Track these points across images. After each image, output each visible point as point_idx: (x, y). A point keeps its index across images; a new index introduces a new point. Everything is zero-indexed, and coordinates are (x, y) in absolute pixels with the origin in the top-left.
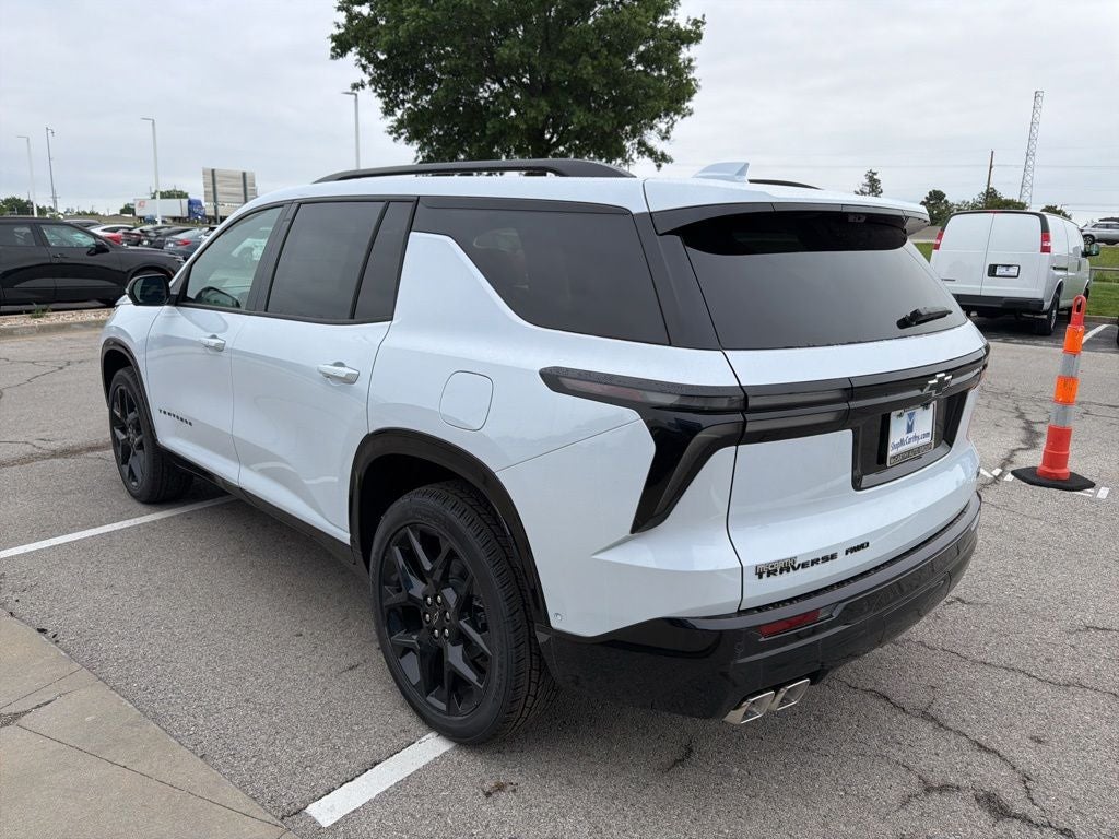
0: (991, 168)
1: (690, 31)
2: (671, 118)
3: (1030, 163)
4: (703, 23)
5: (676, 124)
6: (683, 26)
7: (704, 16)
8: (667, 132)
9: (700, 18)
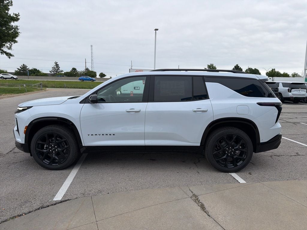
0: (86, 63)
1: (15, 17)
2: (11, 43)
3: (92, 62)
4: (19, 16)
5: (13, 45)
6: (12, 15)
7: (19, 13)
8: (10, 47)
9: (17, 14)
